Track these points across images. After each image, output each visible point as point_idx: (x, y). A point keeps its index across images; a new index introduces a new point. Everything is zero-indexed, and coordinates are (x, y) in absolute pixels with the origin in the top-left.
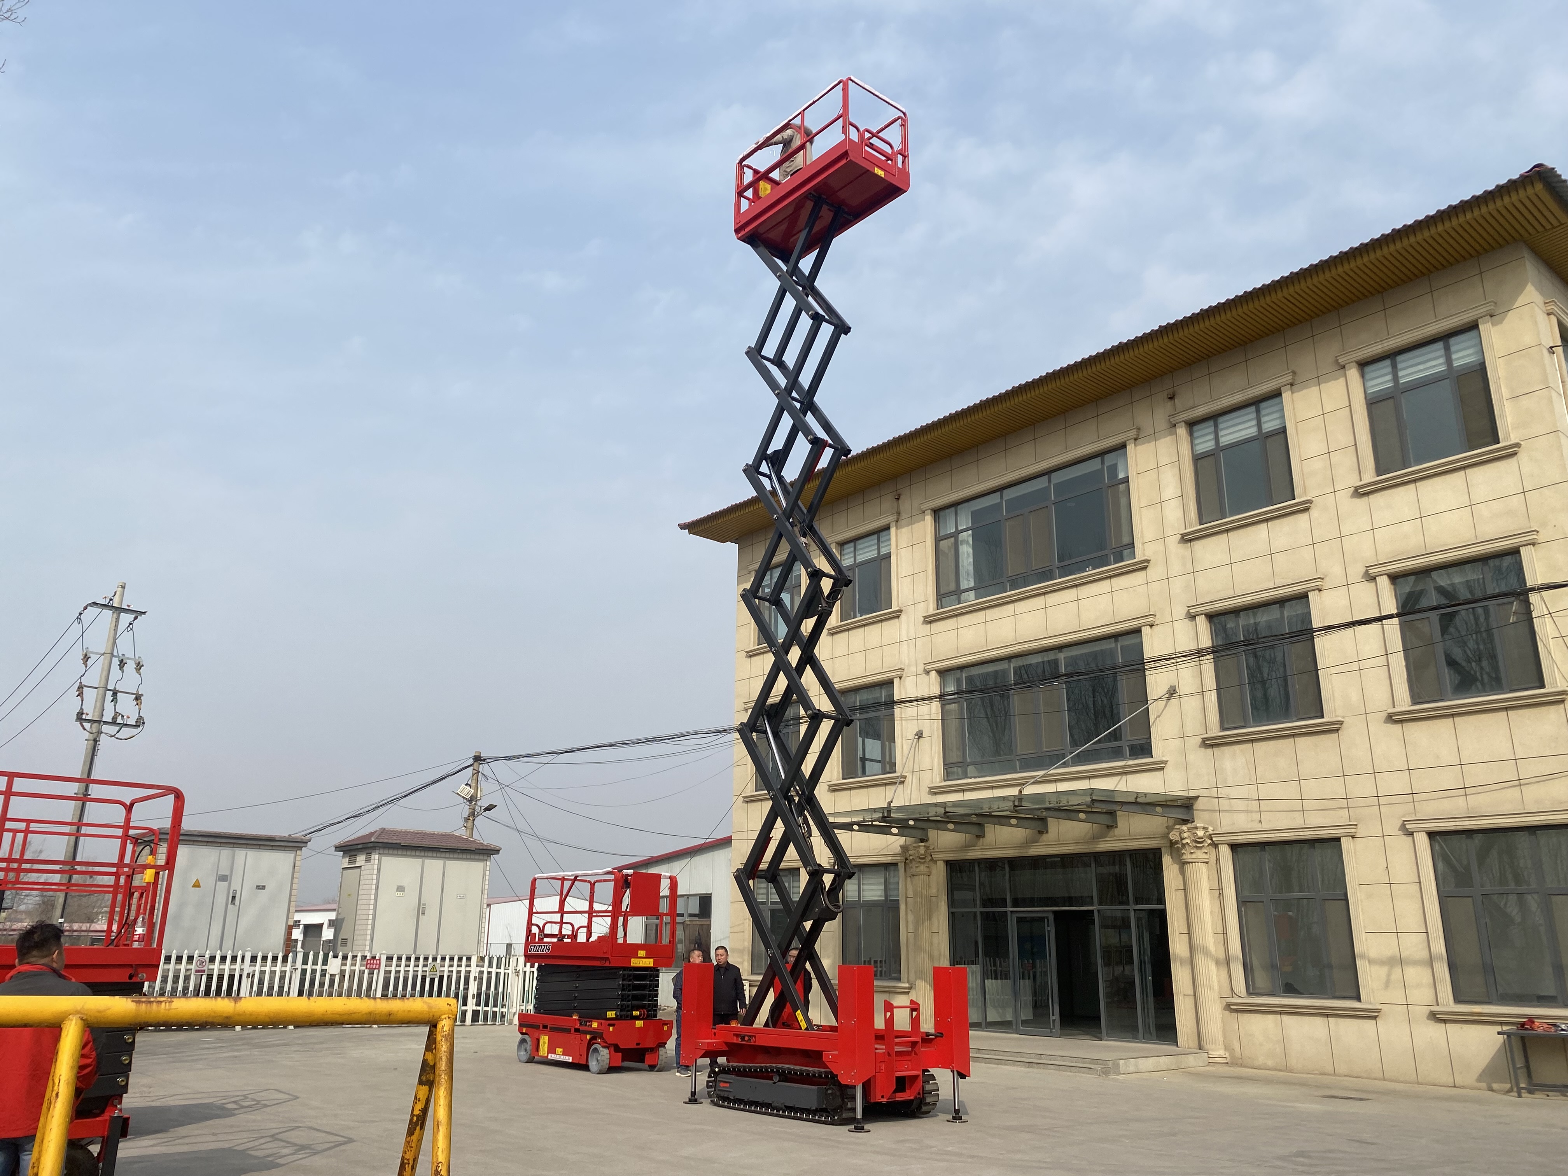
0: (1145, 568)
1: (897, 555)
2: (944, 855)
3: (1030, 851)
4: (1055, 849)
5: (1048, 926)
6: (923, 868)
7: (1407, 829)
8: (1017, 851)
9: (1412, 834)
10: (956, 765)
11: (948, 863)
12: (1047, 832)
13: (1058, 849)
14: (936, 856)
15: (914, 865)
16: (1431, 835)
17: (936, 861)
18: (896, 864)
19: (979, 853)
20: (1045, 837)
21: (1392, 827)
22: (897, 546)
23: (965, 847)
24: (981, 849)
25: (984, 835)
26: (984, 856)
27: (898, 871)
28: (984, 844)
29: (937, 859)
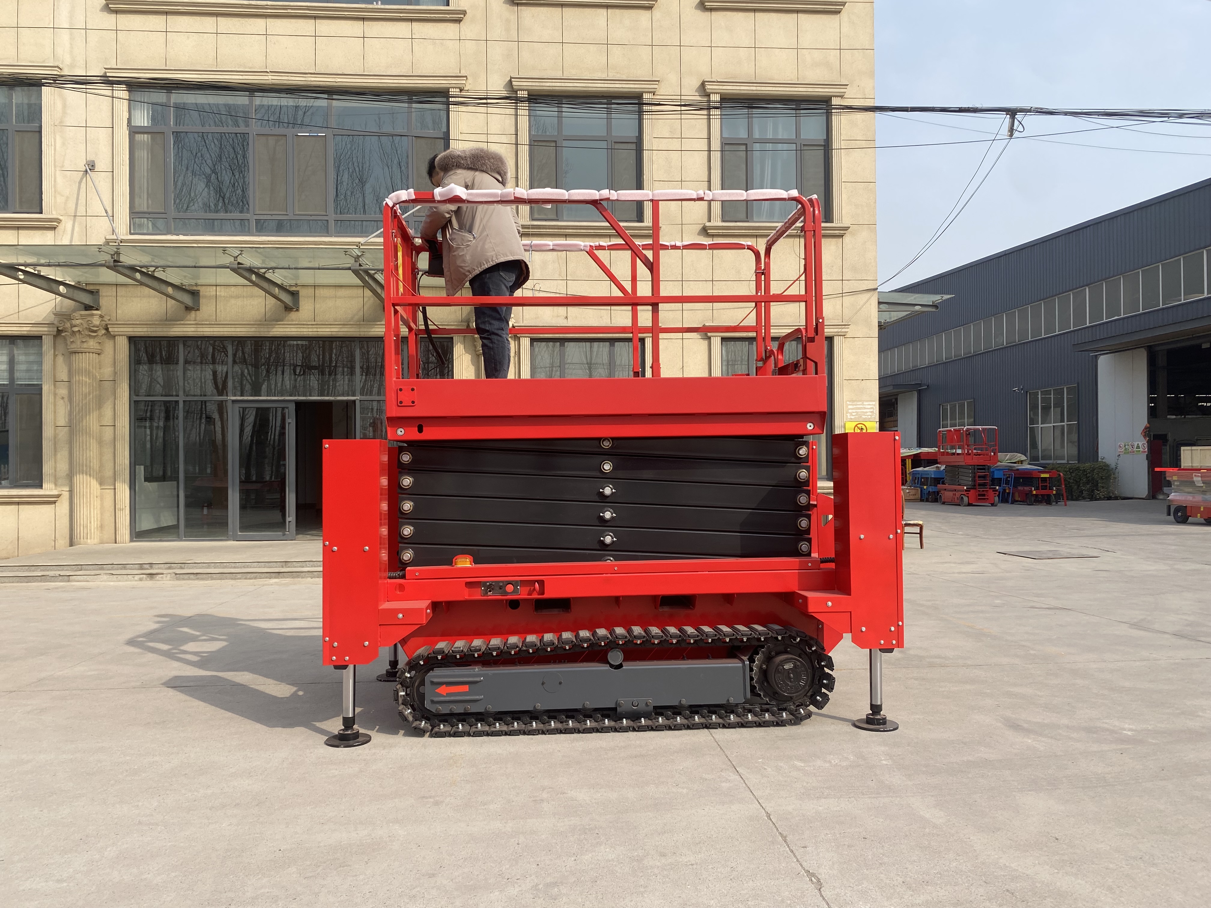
0: (459, 21)
2: (131, 330)
3: (275, 330)
4: (310, 330)
5: (287, 418)
6: (92, 344)
8: (253, 329)
9: (708, 338)
11: (132, 340)
12: (297, 310)
13: (315, 330)
14: (116, 330)
15: (73, 339)
16: (723, 340)
17: (114, 336)
18: (39, 338)
19: (193, 329)
20: (293, 315)
23: (166, 320)
24: (196, 324)
25: (199, 307)
26: (199, 333)
27: (41, 346)
28: (198, 318)
29: (116, 333)
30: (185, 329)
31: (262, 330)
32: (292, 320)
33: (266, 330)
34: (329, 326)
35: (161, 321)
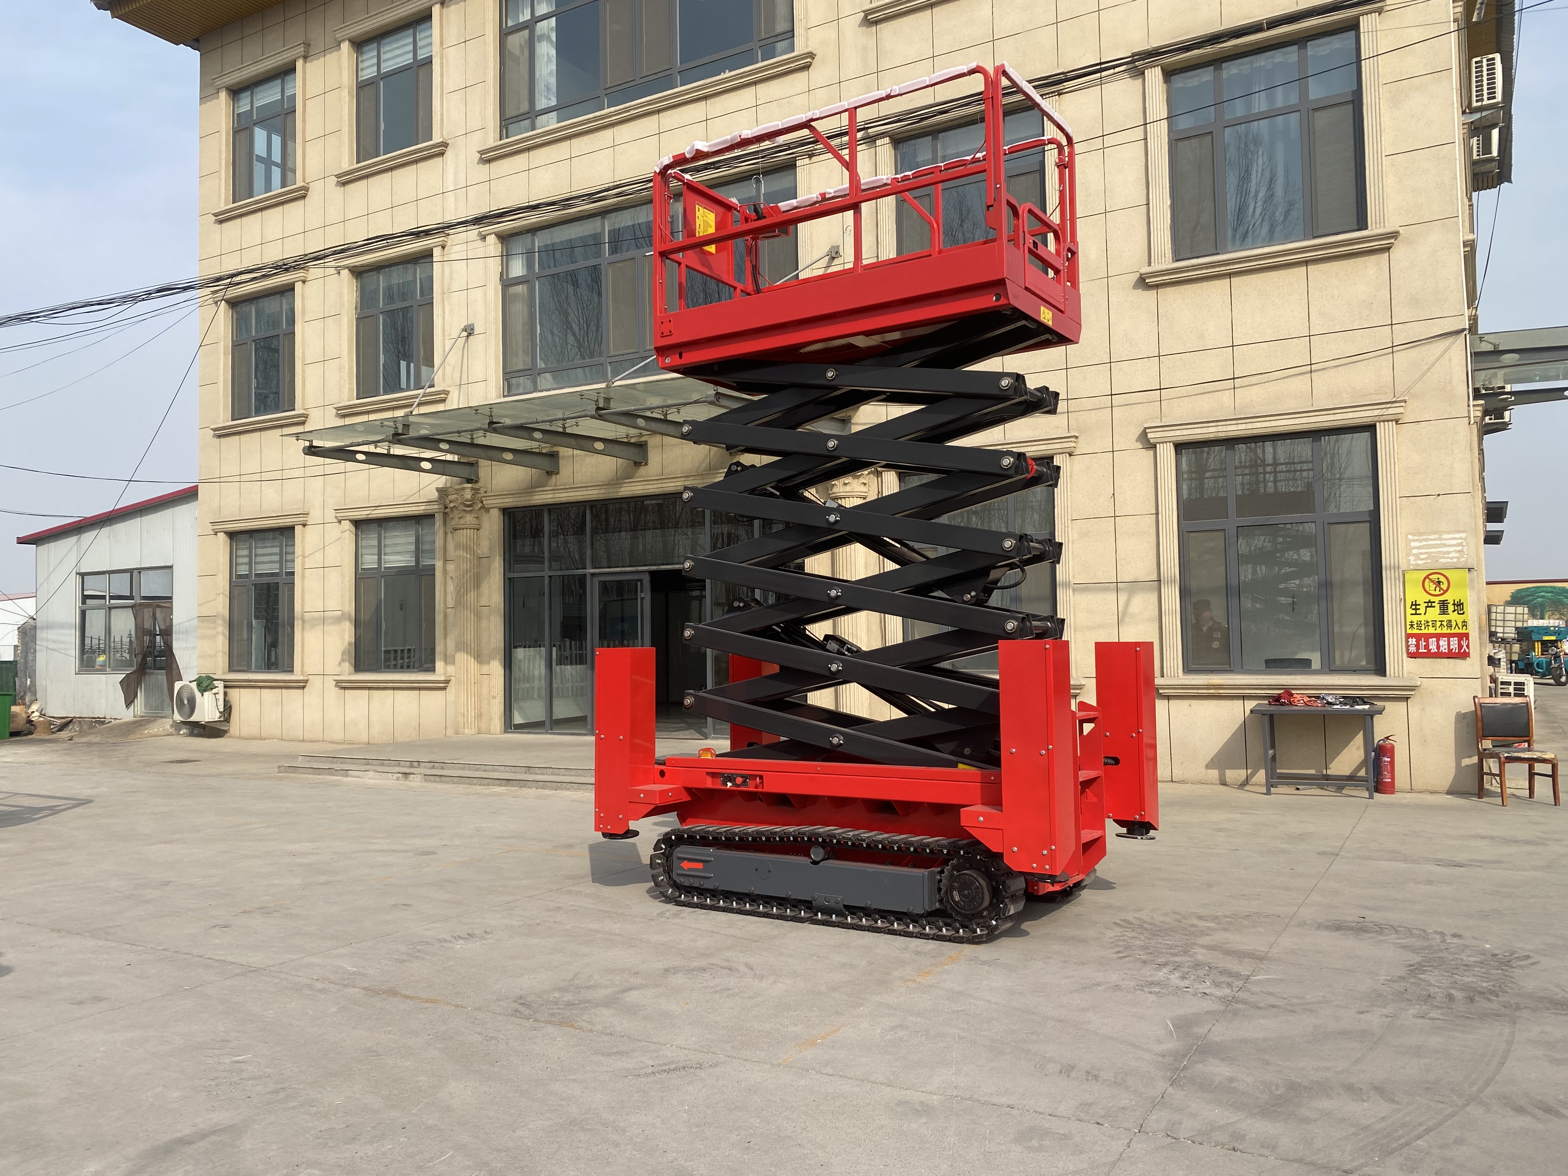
0: (807, 67)
1: (442, 58)
2: (500, 501)
3: (622, 489)
4: (655, 486)
5: (642, 591)
6: (469, 519)
7: (1148, 440)
8: (603, 491)
9: (1153, 447)
10: (521, 374)
11: (507, 512)
12: (646, 464)
13: (660, 485)
14: (489, 502)
15: (456, 515)
16: (1180, 447)
19: (551, 496)
20: (643, 470)
21: (1128, 437)
22: (442, 43)
23: (532, 487)
24: (553, 490)
25: (558, 470)
26: (557, 500)
27: (434, 524)
28: (558, 483)
29: (489, 506)
30: (544, 497)
31: (611, 490)
32: (642, 476)
33: (615, 490)
34: (673, 480)
35: (527, 489)
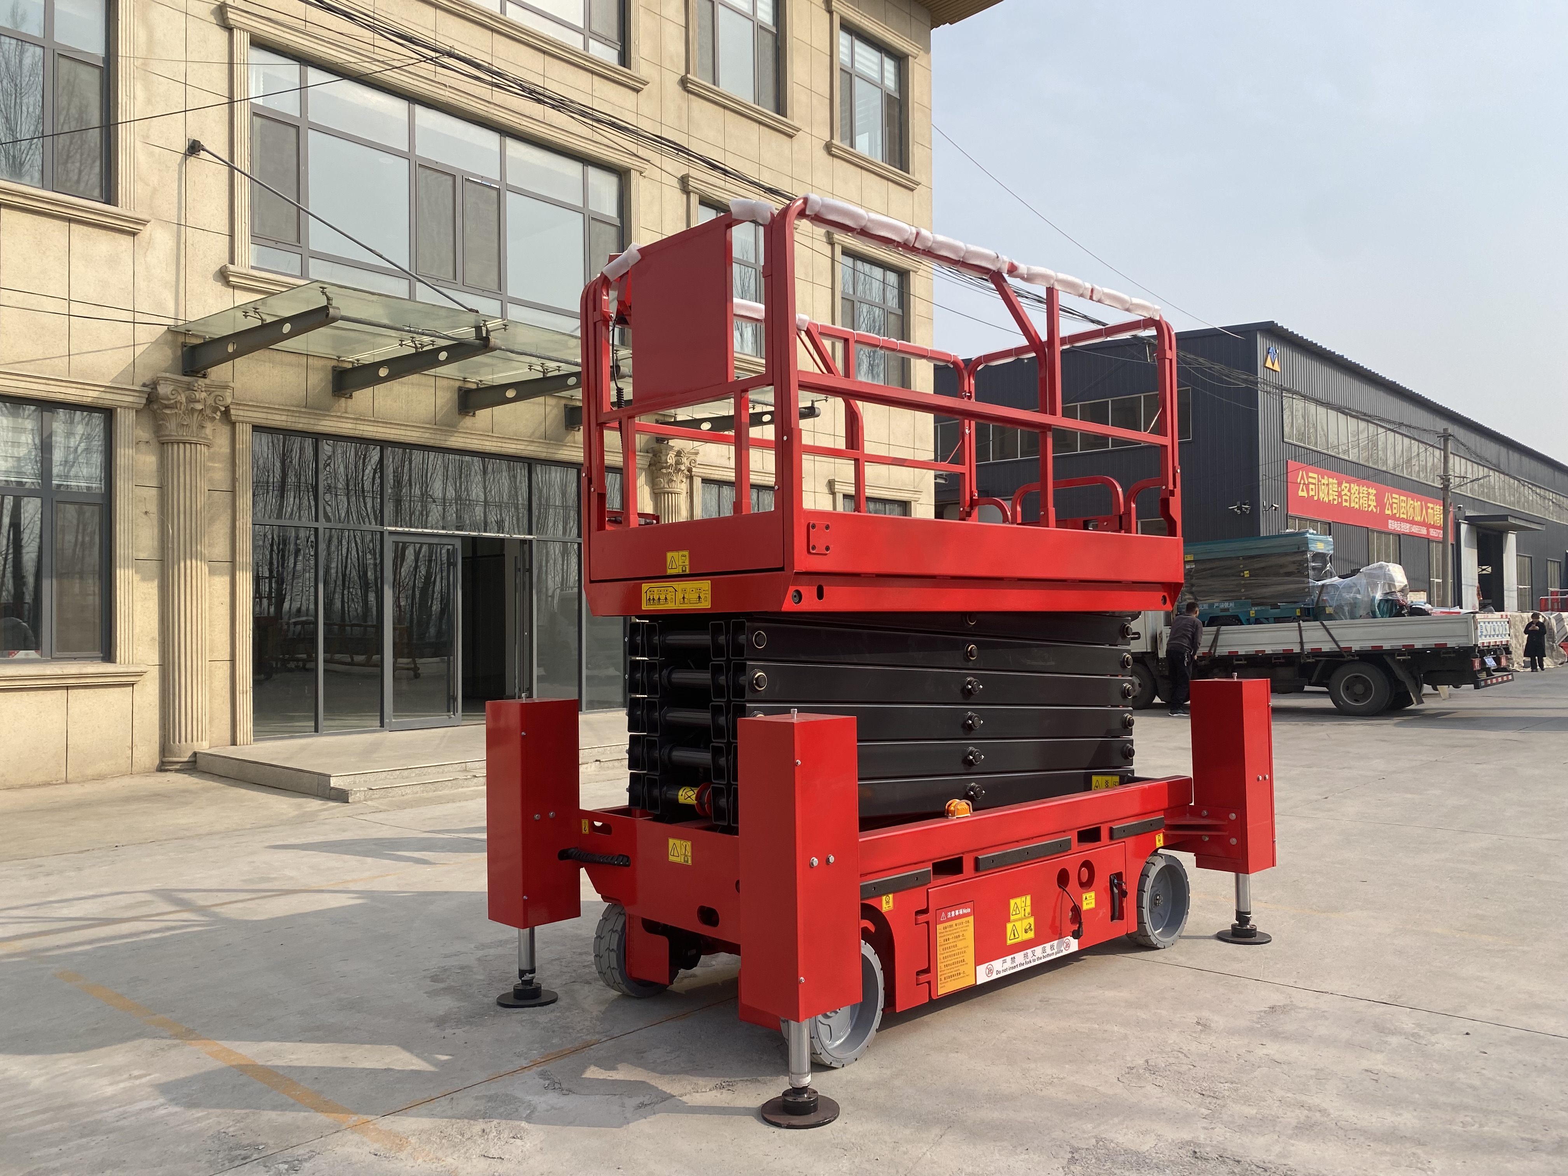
0: (638, 91)
7: (833, 489)
9: (834, 493)
12: (474, 415)
17: (235, 423)
18: (112, 411)
20: (468, 421)
21: (821, 484)
23: (309, 407)
26: (357, 432)
27: (113, 425)
28: (349, 410)
29: (238, 419)
32: (467, 428)
34: (512, 442)
35: (302, 407)
